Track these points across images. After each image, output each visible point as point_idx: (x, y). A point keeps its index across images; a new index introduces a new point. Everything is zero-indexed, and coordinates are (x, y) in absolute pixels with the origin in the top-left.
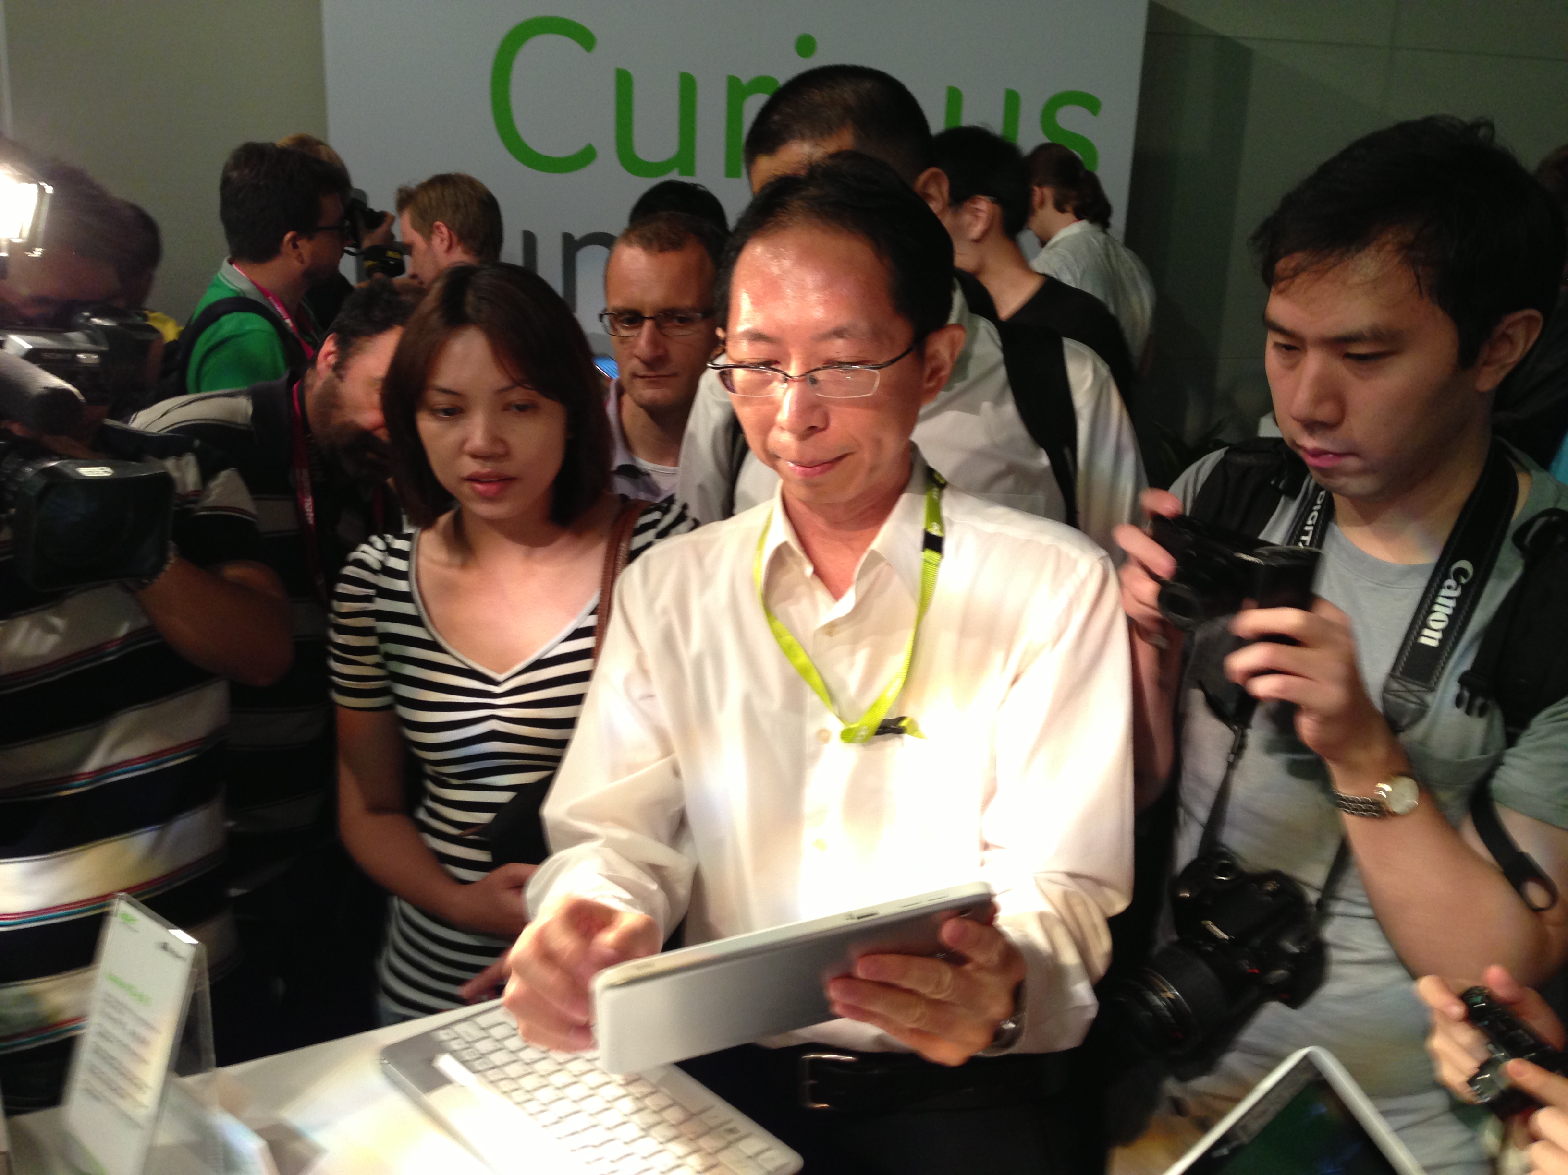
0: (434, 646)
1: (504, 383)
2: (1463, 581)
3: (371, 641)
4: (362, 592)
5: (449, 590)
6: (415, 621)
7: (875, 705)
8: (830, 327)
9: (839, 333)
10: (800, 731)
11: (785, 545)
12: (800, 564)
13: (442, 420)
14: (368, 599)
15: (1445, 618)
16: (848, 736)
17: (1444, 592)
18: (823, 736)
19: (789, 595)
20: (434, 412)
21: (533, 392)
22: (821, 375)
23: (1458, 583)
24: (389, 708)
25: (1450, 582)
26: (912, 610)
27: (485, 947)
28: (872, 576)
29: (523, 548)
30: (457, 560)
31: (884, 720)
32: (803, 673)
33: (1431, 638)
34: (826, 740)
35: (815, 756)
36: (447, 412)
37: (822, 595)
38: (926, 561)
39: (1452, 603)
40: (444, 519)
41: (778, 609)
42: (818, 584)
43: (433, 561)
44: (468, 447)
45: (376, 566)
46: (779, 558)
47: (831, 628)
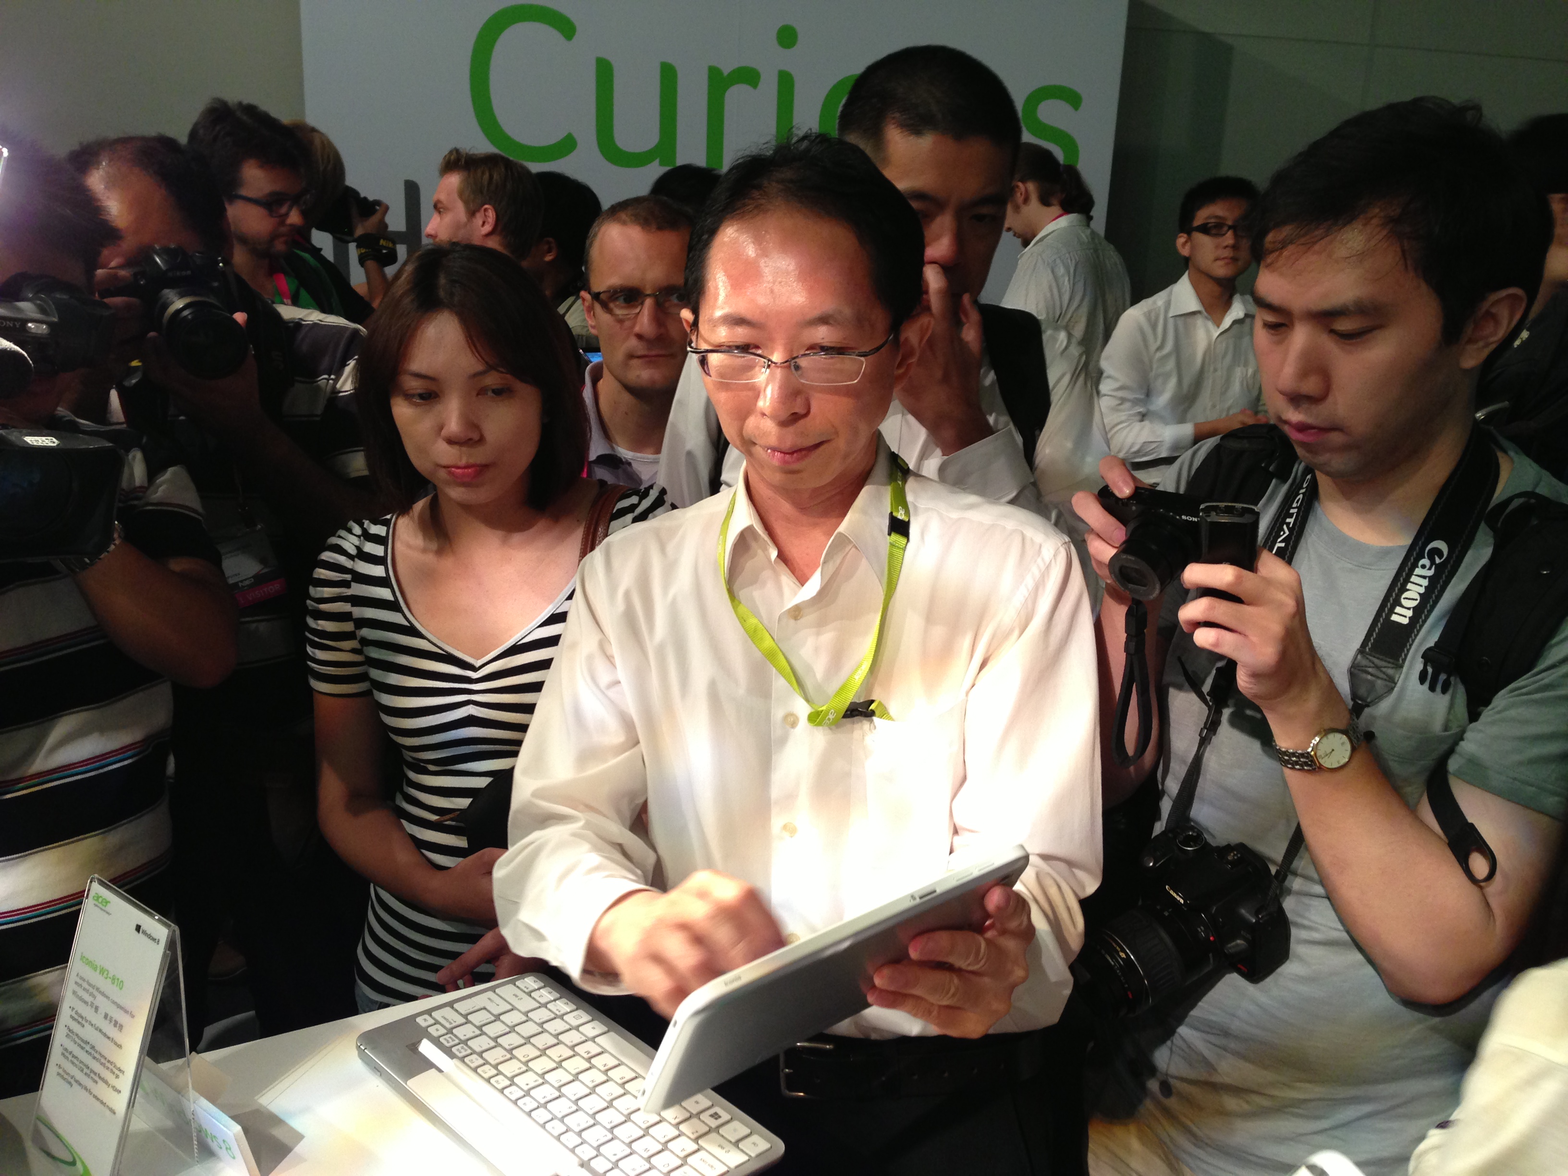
0: (412, 631)
1: (480, 367)
2: (1438, 561)
3: (348, 627)
4: (339, 577)
5: (428, 576)
6: (393, 606)
7: (843, 688)
8: (816, 313)
9: (824, 320)
10: (767, 717)
11: (749, 530)
12: (765, 550)
13: (416, 405)
14: (346, 584)
15: (1418, 597)
16: (815, 718)
17: (1418, 571)
18: (791, 721)
19: (754, 580)
20: (408, 397)
21: (508, 376)
22: (803, 362)
23: (1433, 562)
24: (368, 693)
25: (1425, 561)
26: (880, 593)
27: (461, 934)
28: (838, 560)
29: (500, 533)
30: (434, 546)
31: (851, 703)
32: (770, 656)
33: (1402, 616)
34: (794, 725)
35: (783, 740)
36: (421, 396)
37: (787, 580)
38: (892, 545)
39: (1425, 583)
40: (419, 506)
41: (742, 594)
42: (782, 568)
43: (409, 546)
44: (444, 432)
45: (353, 551)
46: (744, 542)
47: (796, 612)
